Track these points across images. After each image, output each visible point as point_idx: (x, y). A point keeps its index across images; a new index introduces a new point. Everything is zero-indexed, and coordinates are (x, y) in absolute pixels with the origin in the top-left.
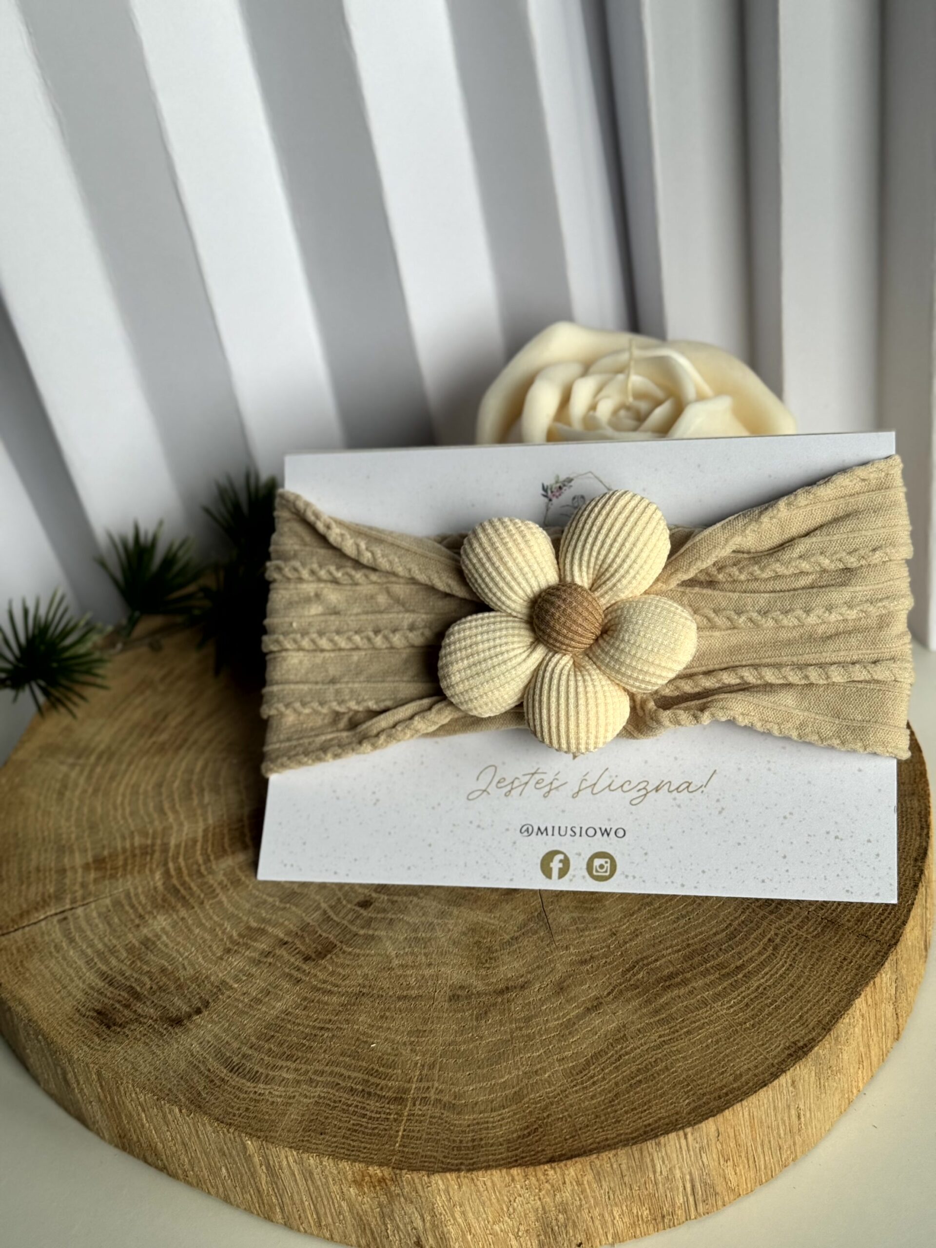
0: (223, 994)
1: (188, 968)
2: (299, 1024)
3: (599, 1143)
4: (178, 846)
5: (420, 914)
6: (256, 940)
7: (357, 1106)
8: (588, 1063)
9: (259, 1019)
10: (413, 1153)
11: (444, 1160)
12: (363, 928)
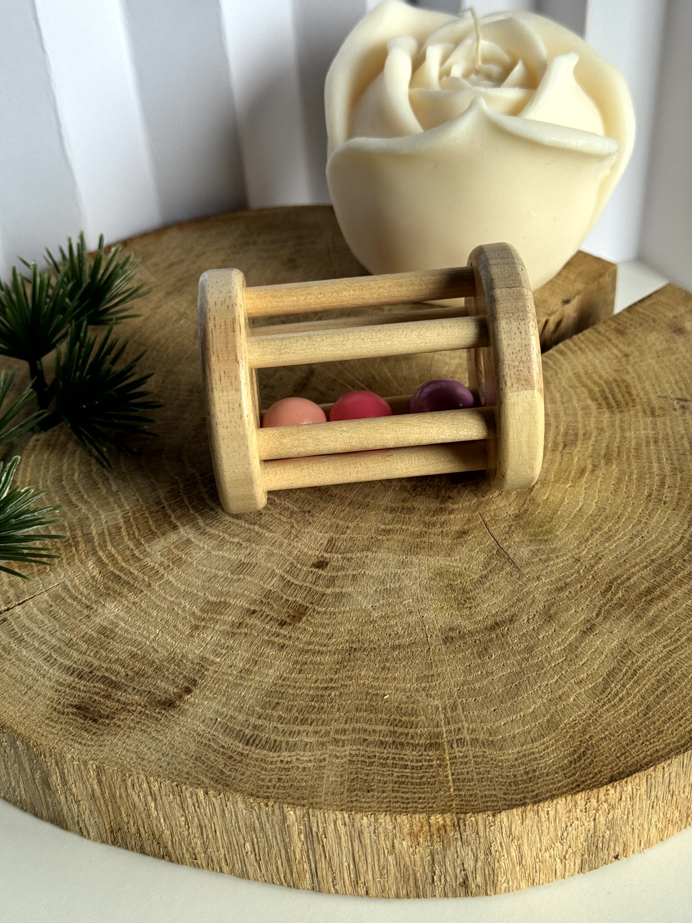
0: (207, 670)
1: (160, 650)
2: (301, 688)
3: (651, 756)
4: (101, 534)
5: (381, 566)
6: (221, 614)
7: (394, 758)
8: (606, 683)
9: (256, 688)
10: (471, 795)
11: (506, 797)
12: (328, 587)
